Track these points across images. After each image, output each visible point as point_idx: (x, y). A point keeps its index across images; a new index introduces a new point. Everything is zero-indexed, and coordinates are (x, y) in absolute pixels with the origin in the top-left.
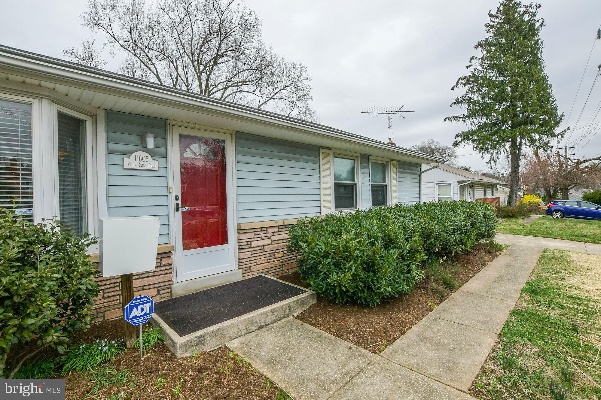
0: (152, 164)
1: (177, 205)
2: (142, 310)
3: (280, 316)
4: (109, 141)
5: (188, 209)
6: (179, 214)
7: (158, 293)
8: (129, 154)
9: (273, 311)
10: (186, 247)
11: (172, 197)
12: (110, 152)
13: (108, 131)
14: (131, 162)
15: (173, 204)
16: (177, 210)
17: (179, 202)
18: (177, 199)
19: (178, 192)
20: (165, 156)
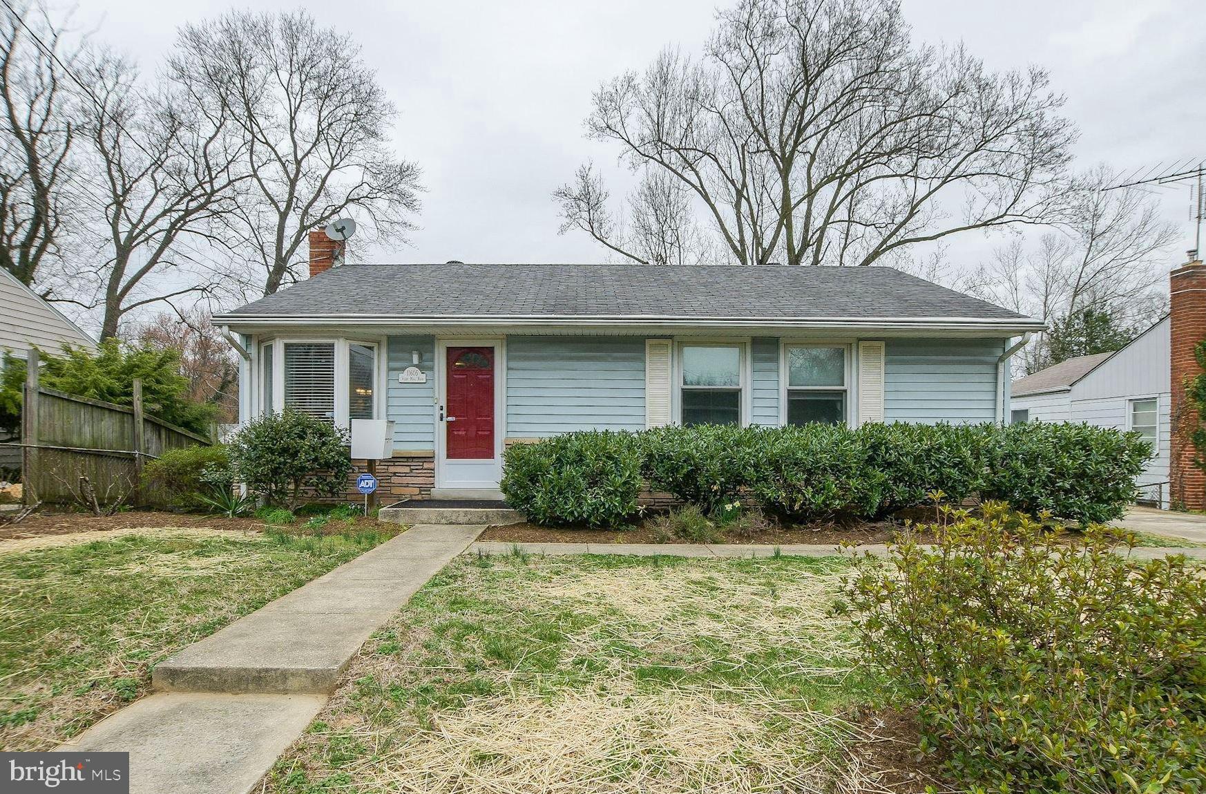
0: (421, 377)
1: (442, 414)
2: (367, 484)
3: (474, 520)
4: (389, 359)
5: (450, 419)
6: (443, 425)
7: (420, 493)
8: (403, 369)
9: (466, 513)
10: (449, 456)
11: (437, 407)
12: (390, 369)
13: (389, 351)
14: (404, 376)
15: (437, 413)
16: (442, 420)
17: (444, 412)
18: (442, 410)
19: (444, 403)
20: (432, 369)
